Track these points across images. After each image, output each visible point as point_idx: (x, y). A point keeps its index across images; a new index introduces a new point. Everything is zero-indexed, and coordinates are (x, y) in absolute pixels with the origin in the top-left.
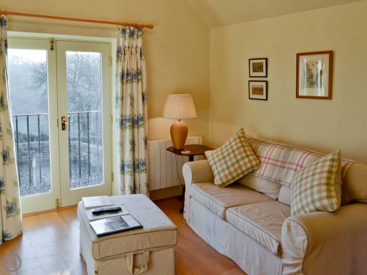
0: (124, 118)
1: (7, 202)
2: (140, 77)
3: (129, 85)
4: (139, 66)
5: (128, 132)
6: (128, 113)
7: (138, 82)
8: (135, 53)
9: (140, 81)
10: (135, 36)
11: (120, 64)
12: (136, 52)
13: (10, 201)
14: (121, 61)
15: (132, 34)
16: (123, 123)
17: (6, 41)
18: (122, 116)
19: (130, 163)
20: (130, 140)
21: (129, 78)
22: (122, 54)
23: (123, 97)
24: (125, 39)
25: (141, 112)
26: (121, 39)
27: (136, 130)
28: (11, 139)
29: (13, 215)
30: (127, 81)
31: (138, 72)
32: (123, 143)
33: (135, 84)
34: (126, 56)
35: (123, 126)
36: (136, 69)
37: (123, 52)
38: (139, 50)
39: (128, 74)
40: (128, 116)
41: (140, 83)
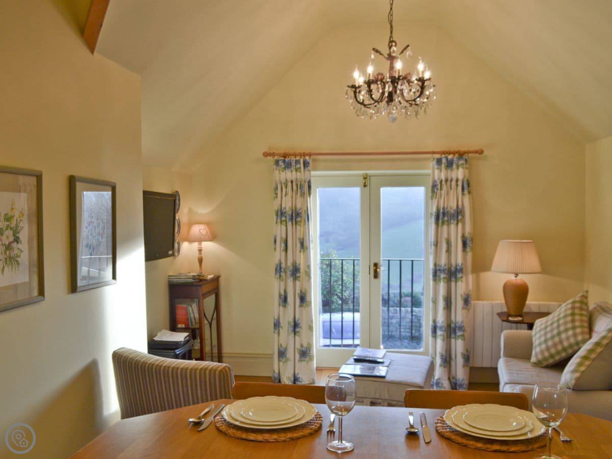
0: (438, 268)
1: (302, 346)
2: (460, 217)
3: (445, 227)
4: (460, 203)
5: (442, 286)
6: (443, 261)
7: (457, 224)
8: (456, 187)
9: (461, 222)
10: (454, 166)
11: (435, 202)
12: (457, 185)
13: (305, 345)
14: (436, 198)
15: (450, 164)
16: (437, 274)
17: (309, 182)
18: (435, 265)
19: (442, 325)
20: (444, 296)
21: (446, 219)
22: (437, 189)
23: (437, 242)
24: (441, 171)
25: (460, 261)
26: (436, 171)
27: (453, 284)
28: (308, 281)
29: (306, 360)
30: (443, 223)
31: (457, 211)
32: (436, 299)
33: (453, 227)
34: (443, 192)
35: (437, 278)
36: (455, 207)
37: (439, 187)
38: (460, 183)
39: (444, 214)
40: (443, 266)
41: (460, 225)
